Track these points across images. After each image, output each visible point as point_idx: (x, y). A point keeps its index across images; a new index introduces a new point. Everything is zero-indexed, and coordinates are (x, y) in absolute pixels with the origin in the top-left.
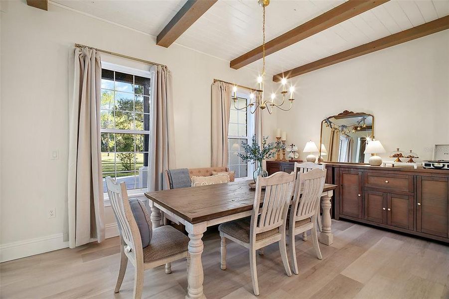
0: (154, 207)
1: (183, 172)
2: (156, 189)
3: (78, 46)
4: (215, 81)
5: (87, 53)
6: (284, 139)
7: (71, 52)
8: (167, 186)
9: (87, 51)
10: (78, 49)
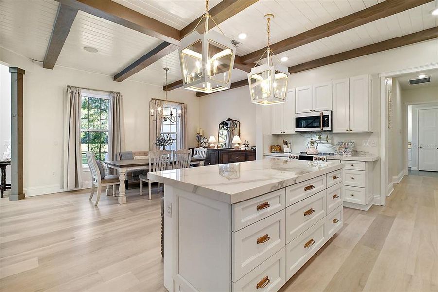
0: (108, 167)
1: (129, 154)
2: (113, 160)
3: (68, 86)
4: (152, 99)
5: (74, 91)
6: (201, 134)
7: (65, 90)
8: (118, 158)
9: (74, 89)
10: (69, 89)
